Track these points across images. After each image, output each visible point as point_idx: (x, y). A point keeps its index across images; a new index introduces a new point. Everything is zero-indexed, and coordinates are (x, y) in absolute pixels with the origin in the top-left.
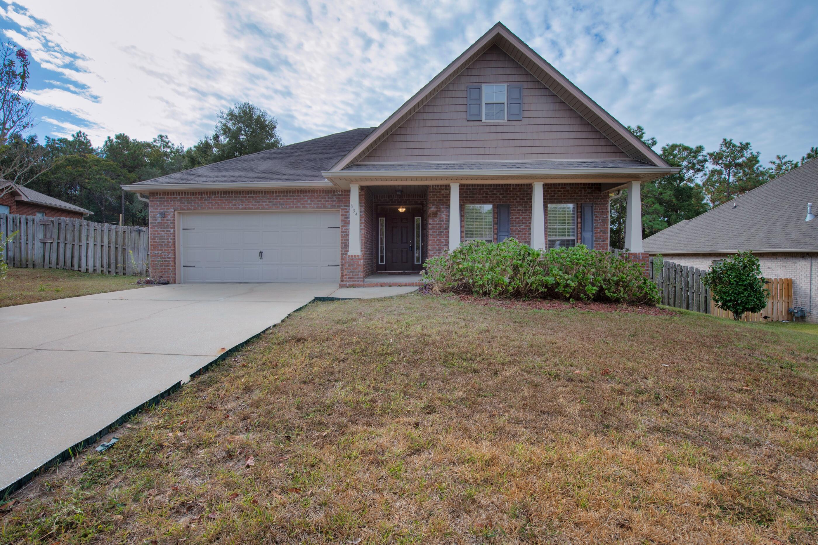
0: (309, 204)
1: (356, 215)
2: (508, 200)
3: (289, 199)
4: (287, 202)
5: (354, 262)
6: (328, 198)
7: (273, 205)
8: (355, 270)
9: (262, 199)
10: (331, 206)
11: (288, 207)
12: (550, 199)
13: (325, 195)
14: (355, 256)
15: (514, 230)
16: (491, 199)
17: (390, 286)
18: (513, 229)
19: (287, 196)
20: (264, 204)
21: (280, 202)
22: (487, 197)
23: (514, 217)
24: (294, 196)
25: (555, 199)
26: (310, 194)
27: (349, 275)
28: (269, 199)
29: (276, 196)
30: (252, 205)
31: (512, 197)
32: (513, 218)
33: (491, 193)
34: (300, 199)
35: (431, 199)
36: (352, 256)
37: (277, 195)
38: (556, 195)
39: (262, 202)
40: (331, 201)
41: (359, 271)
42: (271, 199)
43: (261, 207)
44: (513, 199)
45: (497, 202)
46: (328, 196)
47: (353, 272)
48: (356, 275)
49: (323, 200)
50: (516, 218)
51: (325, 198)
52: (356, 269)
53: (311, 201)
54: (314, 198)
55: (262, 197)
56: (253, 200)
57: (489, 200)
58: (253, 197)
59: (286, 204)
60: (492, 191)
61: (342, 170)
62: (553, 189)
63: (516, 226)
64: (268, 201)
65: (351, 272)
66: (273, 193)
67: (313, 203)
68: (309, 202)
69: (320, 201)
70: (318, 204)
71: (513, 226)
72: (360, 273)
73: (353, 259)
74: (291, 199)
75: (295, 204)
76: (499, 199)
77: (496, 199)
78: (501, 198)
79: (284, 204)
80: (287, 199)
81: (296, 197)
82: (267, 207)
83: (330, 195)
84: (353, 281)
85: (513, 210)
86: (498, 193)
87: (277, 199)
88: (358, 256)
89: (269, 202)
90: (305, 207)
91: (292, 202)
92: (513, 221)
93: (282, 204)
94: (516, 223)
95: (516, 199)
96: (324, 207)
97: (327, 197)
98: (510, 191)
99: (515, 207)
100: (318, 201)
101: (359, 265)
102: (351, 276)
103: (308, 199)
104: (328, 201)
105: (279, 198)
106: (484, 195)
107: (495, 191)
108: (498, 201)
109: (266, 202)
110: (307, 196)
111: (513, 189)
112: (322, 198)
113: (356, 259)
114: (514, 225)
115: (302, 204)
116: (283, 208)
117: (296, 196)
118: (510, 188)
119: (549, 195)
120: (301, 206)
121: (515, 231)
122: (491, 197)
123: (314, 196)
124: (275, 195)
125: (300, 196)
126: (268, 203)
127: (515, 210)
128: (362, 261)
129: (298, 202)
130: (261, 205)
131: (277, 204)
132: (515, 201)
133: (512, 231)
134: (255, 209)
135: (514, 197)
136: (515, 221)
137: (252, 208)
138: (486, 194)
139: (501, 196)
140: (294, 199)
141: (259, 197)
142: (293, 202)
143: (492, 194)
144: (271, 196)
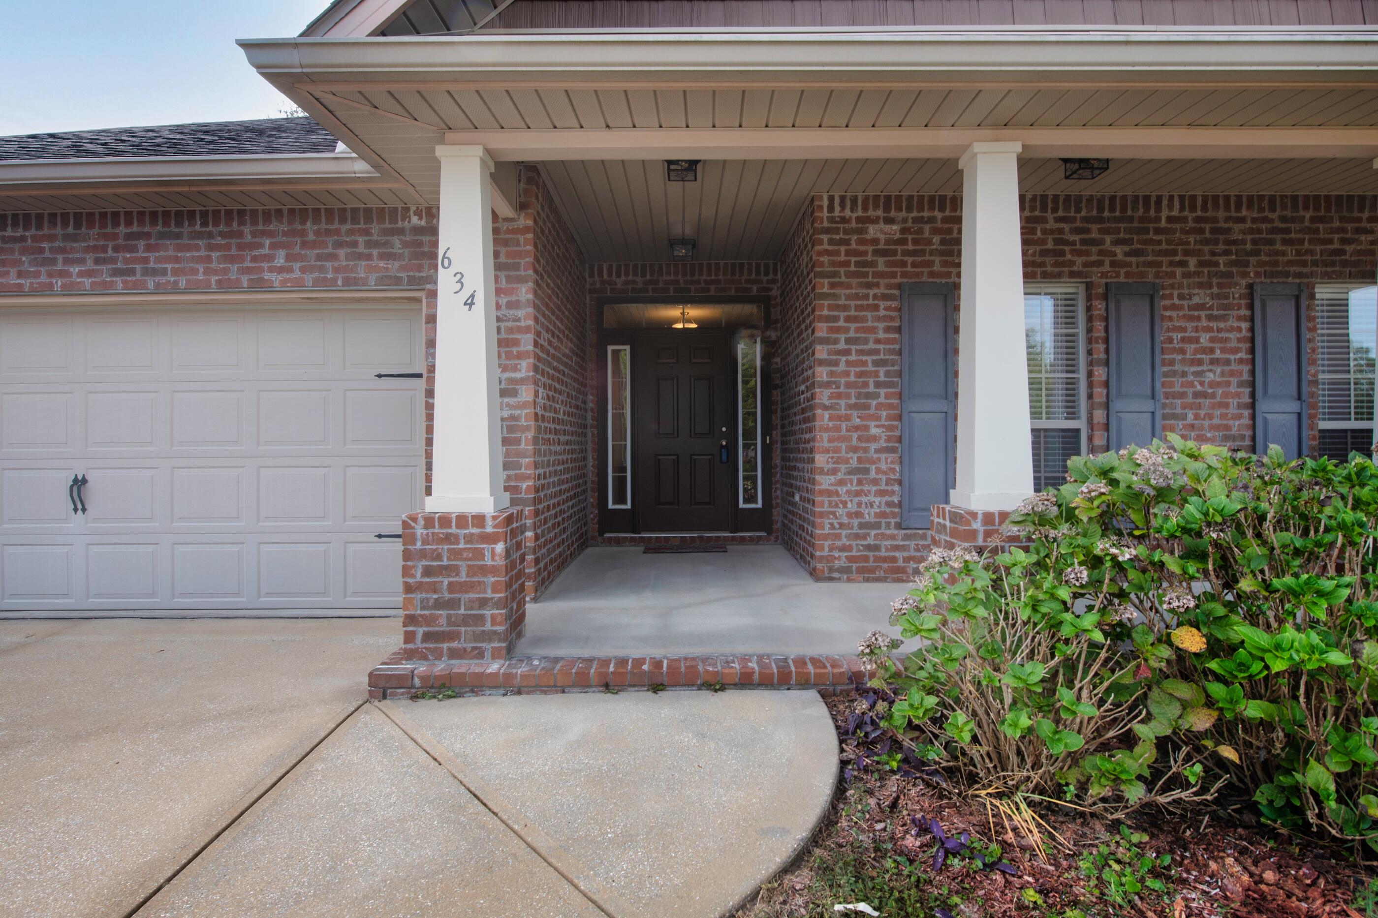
0: (281, 270)
1: (470, 303)
2: (1150, 264)
3: (188, 248)
4: (177, 260)
5: (456, 554)
6: (370, 244)
7: (116, 273)
8: (465, 597)
9: (63, 250)
10: (380, 281)
11: (182, 283)
12: (1325, 264)
13: (351, 232)
14: (462, 520)
15: (1177, 388)
16: (1079, 260)
17: (657, 687)
18: (1172, 385)
19: (179, 236)
20: (75, 269)
21: (146, 260)
22: (1062, 253)
23: (1177, 336)
24: (210, 235)
25: (1344, 263)
26: (284, 227)
27: (429, 621)
28: (95, 249)
29: (129, 236)
30: (20, 275)
31: (1167, 253)
32: (1170, 340)
33: (1077, 238)
34: (240, 247)
35: (825, 259)
36: (445, 520)
37: (135, 228)
38: (1349, 248)
39: (66, 261)
40: (382, 256)
41: (483, 603)
42: (104, 249)
43: (58, 283)
44: (1172, 264)
45: (1104, 275)
46: (367, 232)
47: (452, 604)
48: (466, 620)
49: (342, 252)
50: (1183, 340)
51: (355, 244)
52: (468, 587)
53: (288, 258)
54: (304, 245)
55: (67, 237)
56: (24, 251)
57: (1072, 263)
58: (23, 239)
59: (176, 272)
60: (1077, 231)
61: (383, 30)
62: (1337, 224)
63: (1184, 374)
64: (90, 258)
65: (439, 604)
66: (116, 224)
67: (297, 266)
68: (280, 260)
69: (333, 257)
70: (322, 269)
71: (1174, 373)
72: (488, 613)
73: (448, 539)
74: (197, 248)
75: (216, 272)
76: (1113, 264)
77: (1100, 263)
78: (1120, 257)
79: (164, 272)
80: (179, 248)
81: (219, 241)
82: (87, 282)
83: (375, 228)
84: (454, 654)
85: (1174, 307)
86: (1108, 239)
87: (133, 249)
88: (479, 519)
89: (97, 261)
90: (259, 285)
91: (199, 260)
92: (1174, 351)
93: (154, 272)
94: (1183, 361)
95: (1182, 264)
96: (347, 282)
97: (361, 239)
98: (1158, 231)
99: (1181, 297)
100: (319, 258)
101: (485, 570)
102: (442, 625)
103: (273, 246)
104: (369, 257)
105: (141, 244)
106: (1050, 245)
107: (1094, 227)
108: (1107, 268)
109: (82, 261)
110: (271, 234)
111: (1170, 219)
112: (339, 245)
113: (469, 539)
114: (1177, 367)
115: (248, 270)
116: (159, 289)
117: (223, 235)
118: (1158, 219)
119: (1318, 248)
120: (245, 280)
121: (1182, 395)
122: (1079, 253)
123: (302, 233)
124: (122, 230)
125: (240, 235)
126: (90, 265)
127: (1179, 308)
128: (500, 547)
129: (232, 259)
130: (63, 274)
131: (132, 272)
132: (1179, 271)
133: (1167, 396)
134: (34, 292)
135: (1174, 253)
136: (1182, 351)
137: (18, 291)
138: (1057, 241)
139: (1119, 250)
140: (210, 248)
141: (51, 238)
142: (208, 259)
143: (1084, 242)
144: (106, 237)
